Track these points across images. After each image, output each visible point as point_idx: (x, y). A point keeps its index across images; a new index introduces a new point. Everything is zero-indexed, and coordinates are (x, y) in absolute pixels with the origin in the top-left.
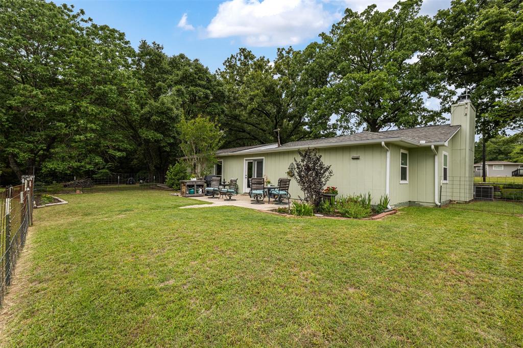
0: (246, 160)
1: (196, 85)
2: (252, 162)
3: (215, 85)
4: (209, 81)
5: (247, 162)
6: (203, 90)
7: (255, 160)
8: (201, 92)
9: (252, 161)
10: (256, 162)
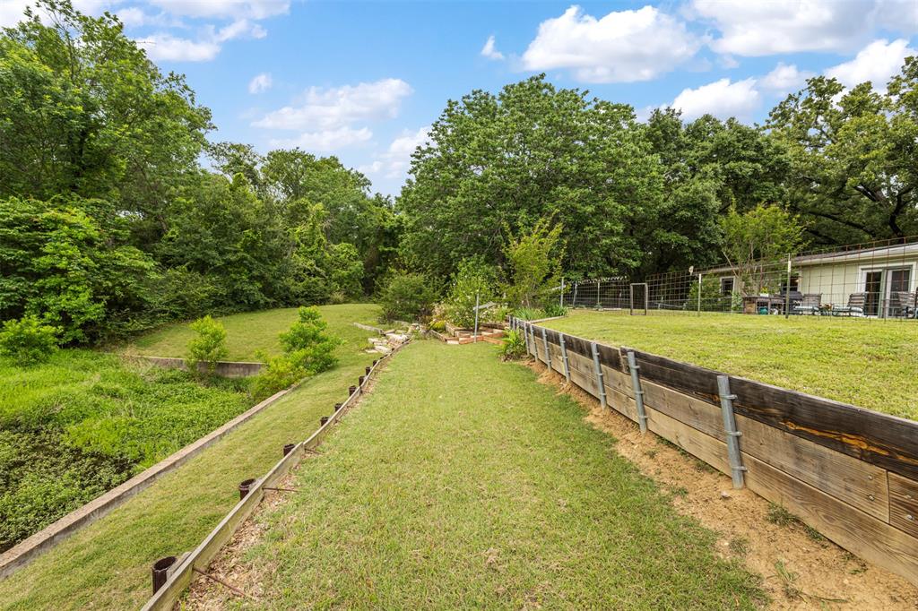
0: (863, 269)
1: (739, 159)
2: (880, 273)
3: (768, 154)
4: (759, 148)
5: (864, 271)
6: (750, 165)
7: (888, 269)
8: (746, 168)
9: (880, 270)
10: (890, 273)
